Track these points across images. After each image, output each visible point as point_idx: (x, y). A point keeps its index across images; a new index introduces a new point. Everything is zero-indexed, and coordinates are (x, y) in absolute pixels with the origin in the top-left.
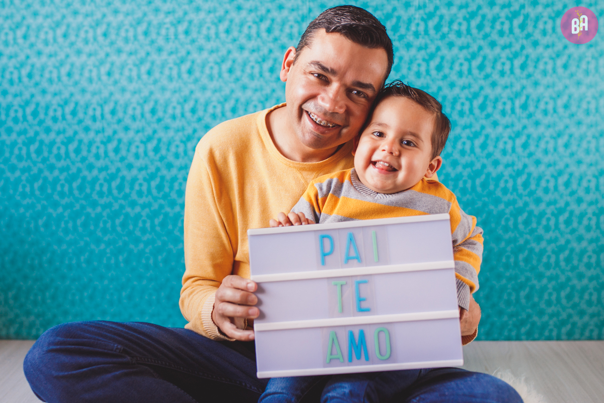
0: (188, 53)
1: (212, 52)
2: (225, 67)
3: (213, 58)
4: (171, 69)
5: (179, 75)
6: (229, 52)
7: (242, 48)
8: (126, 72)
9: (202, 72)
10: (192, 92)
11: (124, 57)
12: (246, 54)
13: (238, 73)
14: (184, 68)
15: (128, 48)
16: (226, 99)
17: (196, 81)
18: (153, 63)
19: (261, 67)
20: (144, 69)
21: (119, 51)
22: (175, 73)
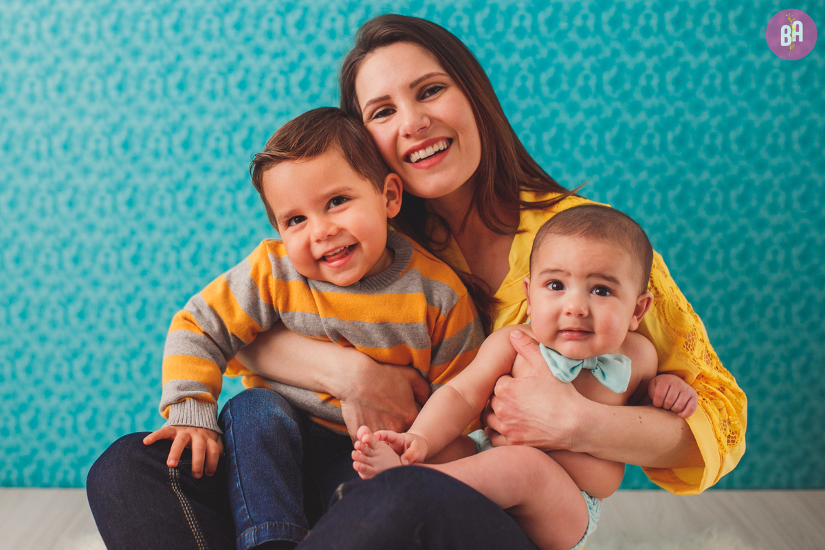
0: (179, 58)
1: (214, 56)
2: (234, 79)
3: (215, 66)
4: (153, 82)
5: (165, 92)
6: (240, 57)
7: (258, 51)
8: (86, 87)
9: (199, 86)
10: (184, 117)
11: (82, 63)
12: (265, 60)
13: (253, 89)
14: (173, 80)
15: (89, 50)
16: (235, 127)
17: (190, 100)
18: (126, 73)
19: (288, 81)
20: (112, 81)
21: (75, 55)
22: (158, 88)
